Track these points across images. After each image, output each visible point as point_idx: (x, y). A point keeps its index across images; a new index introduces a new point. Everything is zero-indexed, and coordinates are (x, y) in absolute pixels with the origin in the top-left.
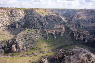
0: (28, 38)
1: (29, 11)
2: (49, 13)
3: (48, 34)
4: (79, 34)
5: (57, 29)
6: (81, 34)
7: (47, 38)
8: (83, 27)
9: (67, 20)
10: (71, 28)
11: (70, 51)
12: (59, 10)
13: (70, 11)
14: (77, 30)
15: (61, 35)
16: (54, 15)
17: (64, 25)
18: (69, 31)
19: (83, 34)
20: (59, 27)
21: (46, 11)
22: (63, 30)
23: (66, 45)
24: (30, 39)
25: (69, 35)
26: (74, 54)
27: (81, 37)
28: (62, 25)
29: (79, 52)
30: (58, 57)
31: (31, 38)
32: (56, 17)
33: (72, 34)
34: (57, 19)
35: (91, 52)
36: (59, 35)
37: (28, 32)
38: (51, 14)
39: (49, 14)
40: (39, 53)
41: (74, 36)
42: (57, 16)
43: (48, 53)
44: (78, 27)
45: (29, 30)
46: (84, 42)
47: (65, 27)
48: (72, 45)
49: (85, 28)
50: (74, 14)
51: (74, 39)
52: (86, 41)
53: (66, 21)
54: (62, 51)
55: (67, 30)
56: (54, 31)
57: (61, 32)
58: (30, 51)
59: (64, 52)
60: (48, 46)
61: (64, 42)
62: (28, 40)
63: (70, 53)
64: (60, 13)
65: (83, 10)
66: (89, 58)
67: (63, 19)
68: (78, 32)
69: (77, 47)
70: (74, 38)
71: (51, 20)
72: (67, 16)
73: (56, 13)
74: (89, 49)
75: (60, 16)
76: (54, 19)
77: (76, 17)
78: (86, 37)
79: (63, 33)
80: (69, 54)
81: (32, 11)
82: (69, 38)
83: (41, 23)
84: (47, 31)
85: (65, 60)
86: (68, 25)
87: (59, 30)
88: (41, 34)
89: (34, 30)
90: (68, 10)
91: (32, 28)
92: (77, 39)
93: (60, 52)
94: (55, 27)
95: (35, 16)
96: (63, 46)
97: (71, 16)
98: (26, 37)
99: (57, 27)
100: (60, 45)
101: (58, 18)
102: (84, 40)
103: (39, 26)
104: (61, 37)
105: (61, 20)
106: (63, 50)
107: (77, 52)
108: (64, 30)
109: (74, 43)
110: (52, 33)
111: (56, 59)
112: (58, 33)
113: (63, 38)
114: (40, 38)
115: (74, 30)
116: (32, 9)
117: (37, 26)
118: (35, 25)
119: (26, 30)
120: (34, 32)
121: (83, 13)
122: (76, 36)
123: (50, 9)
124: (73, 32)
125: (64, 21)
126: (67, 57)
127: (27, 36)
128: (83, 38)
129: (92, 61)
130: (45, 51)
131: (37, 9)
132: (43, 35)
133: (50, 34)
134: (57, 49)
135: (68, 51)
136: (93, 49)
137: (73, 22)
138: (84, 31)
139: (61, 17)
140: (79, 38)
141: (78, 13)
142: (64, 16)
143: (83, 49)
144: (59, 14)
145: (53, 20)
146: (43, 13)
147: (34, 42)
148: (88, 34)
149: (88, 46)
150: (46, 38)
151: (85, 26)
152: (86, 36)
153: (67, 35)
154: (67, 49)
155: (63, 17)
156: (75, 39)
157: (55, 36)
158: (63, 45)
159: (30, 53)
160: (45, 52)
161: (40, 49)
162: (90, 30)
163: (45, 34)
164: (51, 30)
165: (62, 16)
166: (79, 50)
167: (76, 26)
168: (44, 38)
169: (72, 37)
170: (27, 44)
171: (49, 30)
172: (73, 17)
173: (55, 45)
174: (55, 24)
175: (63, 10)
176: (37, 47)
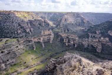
0: (6, 52)
1: (5, 14)
2: (34, 16)
3: (35, 42)
4: (69, 39)
5: (45, 36)
6: (71, 39)
7: (34, 48)
8: (72, 31)
9: (55, 24)
10: (60, 33)
11: (62, 59)
12: (45, 14)
13: (57, 14)
14: (66, 35)
15: (50, 42)
16: (39, 19)
17: (52, 30)
18: (58, 37)
19: (72, 39)
20: (47, 32)
21: (29, 15)
22: (51, 36)
23: (57, 53)
24: (9, 53)
25: (58, 41)
26: (66, 61)
27: (71, 42)
28: (50, 31)
29: (70, 58)
30: (49, 69)
31: (11, 50)
32: (42, 22)
33: (62, 40)
34: (44, 24)
35: (81, 56)
36: (48, 42)
37: (6, 43)
38: (35, 18)
39: (33, 18)
40: (24, 69)
41: (64, 41)
42: (43, 20)
43: (36, 66)
44: (67, 31)
45: (7, 41)
46: (74, 47)
47: (54, 33)
48: (62, 52)
49: (73, 32)
50: (61, 18)
51: (64, 45)
52: (76, 45)
53: (54, 26)
54: (53, 61)
55: (56, 36)
56: (42, 39)
57: (49, 39)
58: (11, 69)
59: (55, 61)
60: (36, 57)
61: (54, 50)
62: (7, 54)
63: (62, 61)
64: (46, 16)
65: (70, 13)
66: (80, 63)
67: (51, 23)
68: (67, 37)
69: (68, 54)
70: (64, 43)
71: (36, 25)
72: (54, 21)
73: (42, 17)
74: (80, 53)
75: (47, 20)
76: (40, 24)
77: (64, 20)
78: (75, 42)
79: (52, 39)
80: (60, 63)
81: (9, 14)
82: (59, 45)
83: (24, 29)
84: (32, 39)
85: (57, 70)
86: (57, 30)
87: (48, 36)
88: (25, 44)
89: (15, 40)
90: (55, 14)
91: (12, 37)
92: (67, 44)
93: (51, 62)
94: (42, 34)
95: (15, 21)
96: (53, 55)
97: (59, 20)
98: (4, 51)
99: (44, 33)
100: (50, 54)
101: (45, 22)
102: (74, 45)
103: (21, 34)
104: (50, 45)
105: (48, 25)
106: (53, 59)
107: (69, 59)
108: (53, 36)
109: (65, 50)
110: (39, 41)
111: (47, 71)
112: (46, 40)
113: (52, 45)
114: (24, 49)
115: (64, 35)
116: (10, 11)
117: (19, 34)
118: (16, 32)
119: (2, 41)
120: (15, 42)
121: (71, 16)
122: (66, 42)
123: (34, 12)
124: (62, 37)
125: (52, 25)
126: (59, 66)
127: (4, 49)
128: (72, 43)
129: (84, 66)
130: (33, 64)
131: (17, 11)
132: (28, 44)
133: (37, 42)
134: (48, 60)
135: (60, 59)
136: (83, 53)
137: (62, 26)
138: (73, 36)
139: (49, 22)
140: (69, 44)
141: (66, 16)
142: (51, 19)
143: (74, 54)
144: (45, 18)
145: (38, 26)
146: (25, 17)
147: (17, 55)
148: (77, 38)
149: (78, 50)
150: (32, 48)
151: (74, 30)
152: (75, 40)
153: (56, 42)
154: (58, 57)
155: (51, 21)
156: (66, 44)
157: (43, 44)
158: (53, 53)
159: (12, 72)
160: (32, 66)
161: (25, 63)
162: (79, 34)
163: (30, 43)
164: (37, 37)
165: (49, 20)
166: (71, 56)
167: (65, 31)
168: (30, 48)
169: (62, 43)
170: (5, 60)
171: (35, 38)
172: (61, 21)
173: (44, 54)
174: (41, 29)
175: (49, 13)
176: (22, 61)
